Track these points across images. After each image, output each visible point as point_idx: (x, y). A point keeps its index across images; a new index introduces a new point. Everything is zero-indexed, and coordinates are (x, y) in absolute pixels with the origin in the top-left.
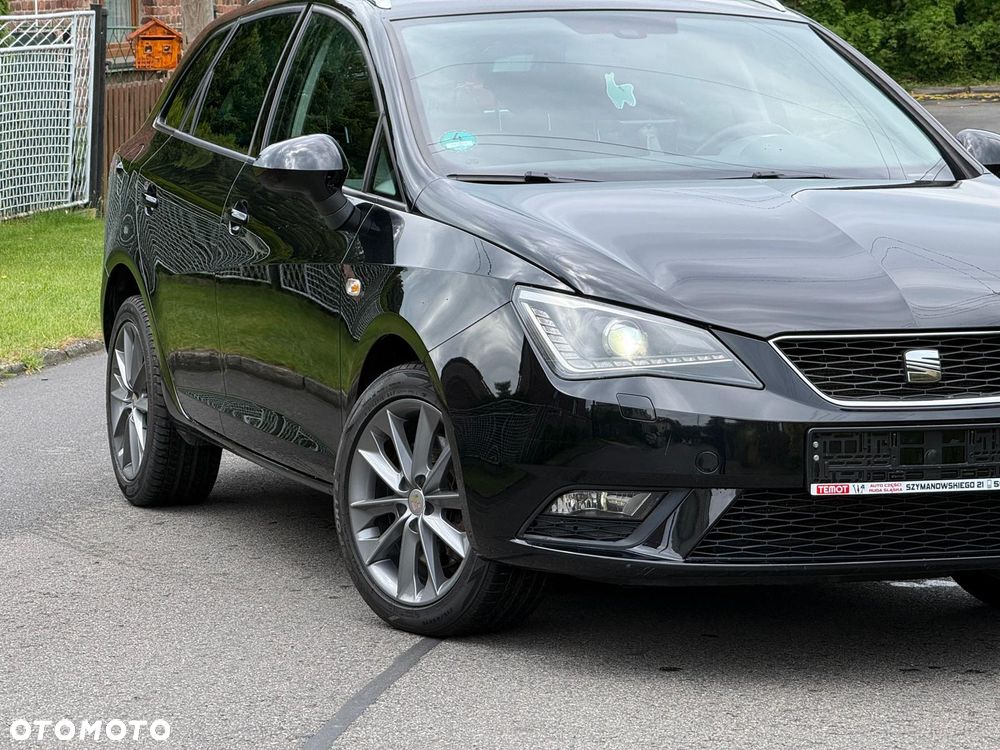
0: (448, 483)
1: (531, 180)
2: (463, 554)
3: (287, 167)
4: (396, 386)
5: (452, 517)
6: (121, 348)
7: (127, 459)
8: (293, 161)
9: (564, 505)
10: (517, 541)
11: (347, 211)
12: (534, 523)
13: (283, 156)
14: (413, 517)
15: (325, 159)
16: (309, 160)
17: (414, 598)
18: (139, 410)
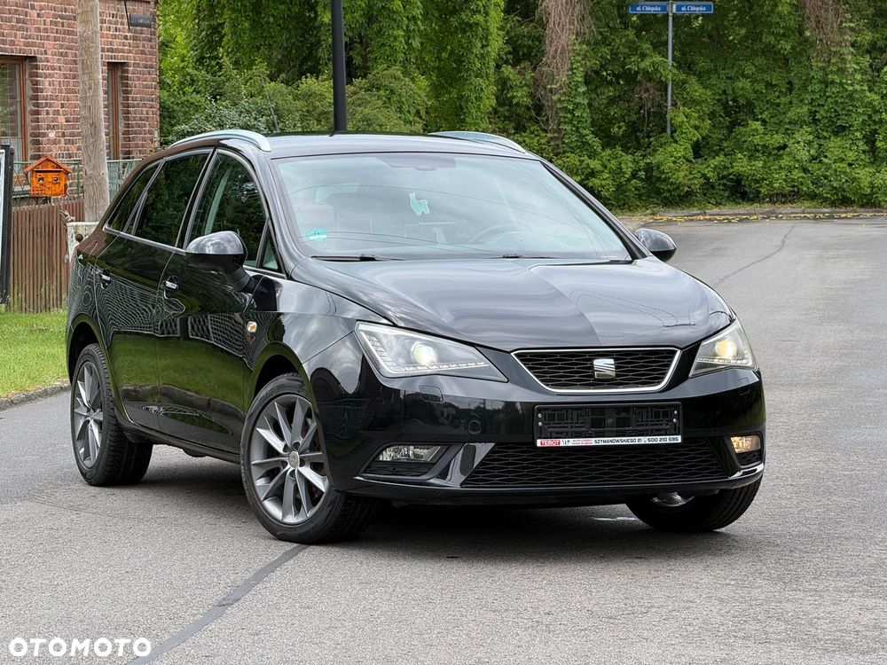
0: (314, 446)
1: (364, 259)
2: (324, 490)
3: (207, 252)
4: (280, 387)
5: (317, 467)
6: (82, 380)
7: (87, 454)
8: (211, 248)
9: (387, 456)
10: (358, 478)
11: (246, 280)
12: (369, 467)
13: (204, 245)
14: (292, 469)
15: (233, 247)
16: (222, 247)
17: (291, 519)
18: (95, 421)
